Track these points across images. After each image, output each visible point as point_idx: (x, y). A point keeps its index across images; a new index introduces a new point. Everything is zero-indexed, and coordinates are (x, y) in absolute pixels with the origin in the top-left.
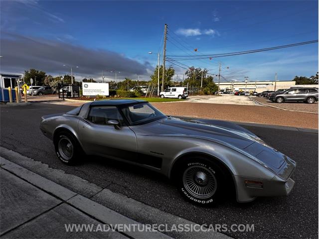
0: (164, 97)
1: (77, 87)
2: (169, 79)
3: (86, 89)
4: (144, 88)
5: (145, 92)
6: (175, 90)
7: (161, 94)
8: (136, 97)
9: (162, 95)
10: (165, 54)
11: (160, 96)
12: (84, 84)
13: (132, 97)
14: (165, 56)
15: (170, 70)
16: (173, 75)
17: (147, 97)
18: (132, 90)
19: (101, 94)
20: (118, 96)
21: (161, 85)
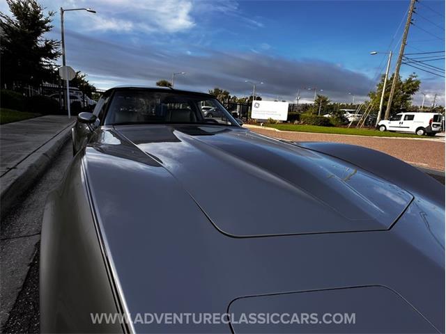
0: (386, 130)
1: (247, 107)
2: (405, 99)
3: (256, 109)
4: (351, 112)
5: (351, 119)
6: (411, 118)
7: (380, 124)
8: (331, 125)
9: (383, 125)
10: (403, 51)
11: (379, 127)
12: (254, 102)
13: (325, 125)
14: (402, 56)
15: (409, 81)
16: (415, 90)
17: (351, 127)
18: (326, 116)
19: (274, 118)
20: (302, 122)
21: (384, 108)
